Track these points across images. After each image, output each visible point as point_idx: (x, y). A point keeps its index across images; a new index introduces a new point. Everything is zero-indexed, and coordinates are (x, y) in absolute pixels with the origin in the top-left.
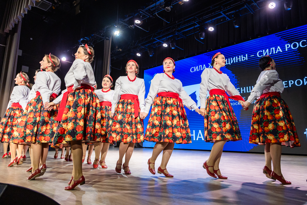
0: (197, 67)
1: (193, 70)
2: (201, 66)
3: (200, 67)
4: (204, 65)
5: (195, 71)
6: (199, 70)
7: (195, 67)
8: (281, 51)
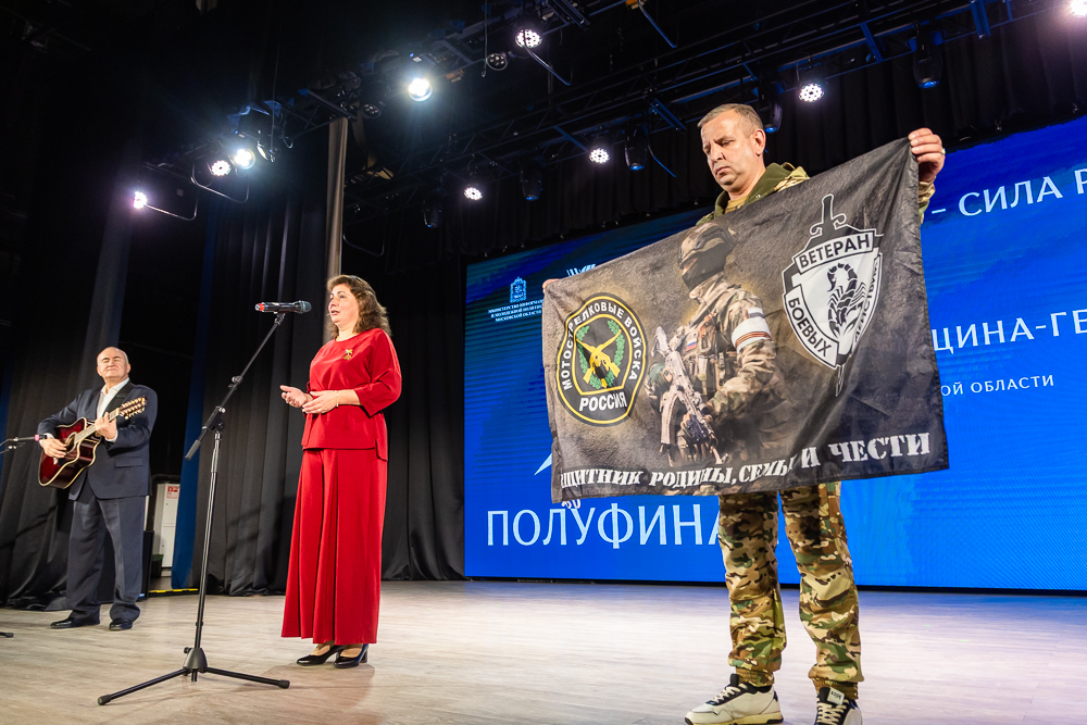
8: (1059, 195)
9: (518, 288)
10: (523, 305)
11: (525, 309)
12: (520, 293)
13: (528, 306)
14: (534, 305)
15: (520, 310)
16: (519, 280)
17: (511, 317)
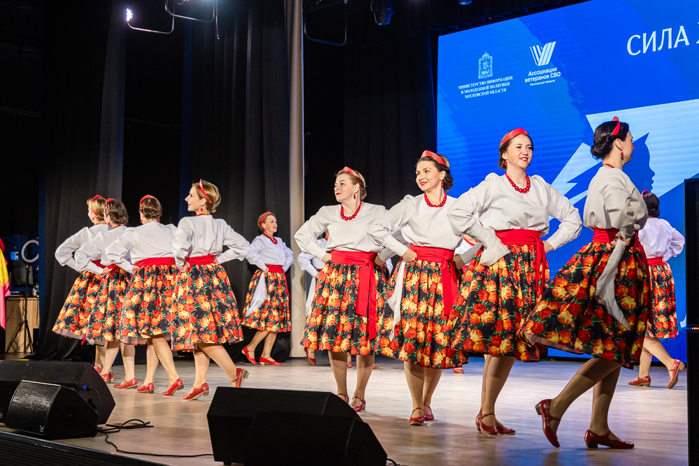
0: (654, 33)
1: (637, 45)
2: (670, 30)
3: (667, 33)
4: (682, 29)
5: (644, 52)
6: (660, 49)
7: (645, 35)
9: (485, 64)
10: (489, 82)
11: (492, 87)
12: (487, 69)
13: (495, 84)
14: (499, 82)
15: (487, 88)
16: (486, 55)
17: (478, 95)
